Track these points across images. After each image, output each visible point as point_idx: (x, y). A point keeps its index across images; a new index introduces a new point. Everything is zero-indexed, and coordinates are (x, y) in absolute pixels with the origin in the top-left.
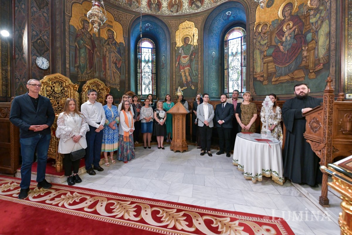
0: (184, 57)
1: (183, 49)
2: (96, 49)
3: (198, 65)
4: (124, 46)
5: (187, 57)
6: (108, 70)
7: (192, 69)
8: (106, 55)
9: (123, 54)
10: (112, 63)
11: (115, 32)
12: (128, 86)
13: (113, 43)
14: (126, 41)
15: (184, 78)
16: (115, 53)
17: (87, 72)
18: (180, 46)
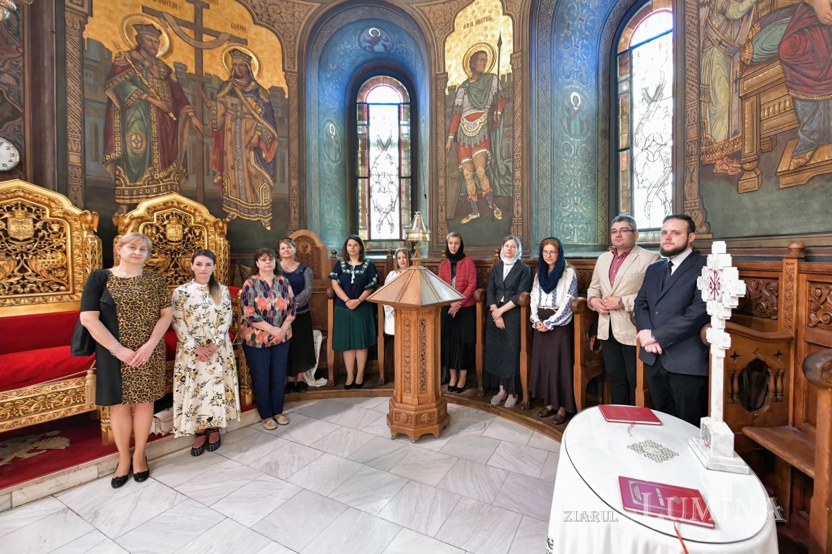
0: (471, 118)
1: (468, 92)
2: (187, 110)
3: (514, 138)
4: (287, 96)
5: (480, 115)
6: (233, 168)
7: (494, 156)
8: (223, 125)
9: (282, 120)
10: (246, 147)
11: (254, 58)
12: (297, 216)
13: (248, 89)
14: (294, 82)
15: (470, 186)
16: (254, 118)
17: (152, 177)
18: (460, 82)
